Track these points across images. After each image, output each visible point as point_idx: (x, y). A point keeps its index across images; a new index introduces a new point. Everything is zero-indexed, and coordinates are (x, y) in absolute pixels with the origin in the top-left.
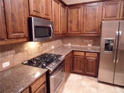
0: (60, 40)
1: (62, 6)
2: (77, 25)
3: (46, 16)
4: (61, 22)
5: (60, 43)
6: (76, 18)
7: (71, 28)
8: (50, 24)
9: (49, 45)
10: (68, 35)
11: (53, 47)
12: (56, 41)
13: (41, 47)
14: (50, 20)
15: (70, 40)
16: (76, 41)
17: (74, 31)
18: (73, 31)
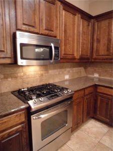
0: (83, 68)
1: (82, 18)
2: (108, 45)
3: (47, 32)
4: (78, 42)
5: (80, 72)
6: (107, 34)
7: (97, 51)
8: (53, 42)
9: (59, 74)
10: (93, 60)
11: (67, 77)
12: (74, 69)
13: (46, 75)
14: (55, 37)
15: (97, 69)
16: (106, 71)
17: (103, 55)
18: (100, 54)
